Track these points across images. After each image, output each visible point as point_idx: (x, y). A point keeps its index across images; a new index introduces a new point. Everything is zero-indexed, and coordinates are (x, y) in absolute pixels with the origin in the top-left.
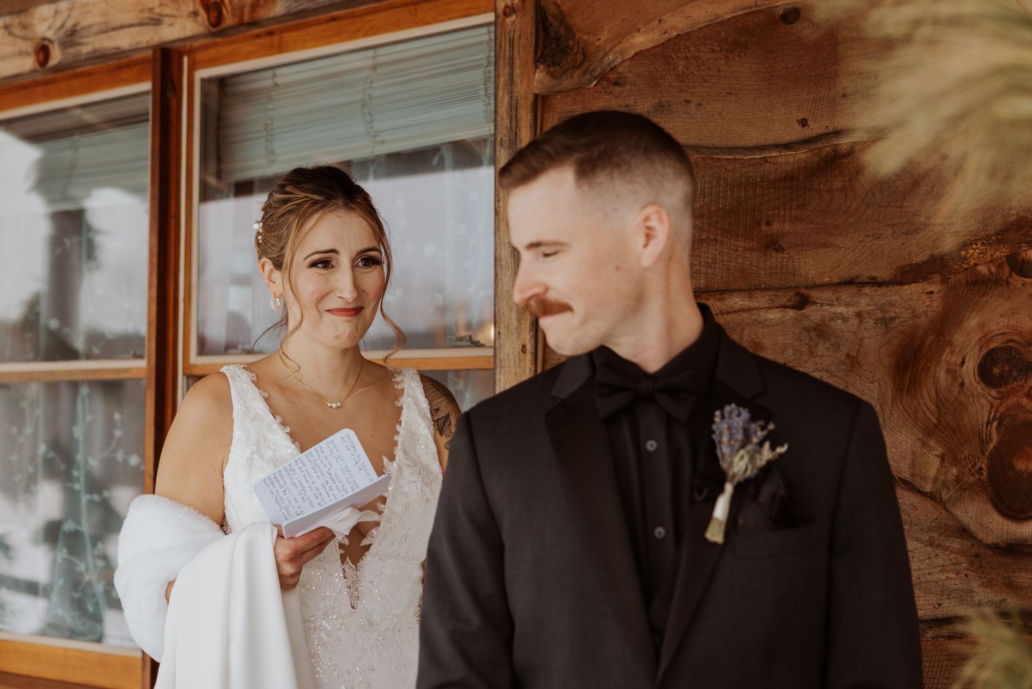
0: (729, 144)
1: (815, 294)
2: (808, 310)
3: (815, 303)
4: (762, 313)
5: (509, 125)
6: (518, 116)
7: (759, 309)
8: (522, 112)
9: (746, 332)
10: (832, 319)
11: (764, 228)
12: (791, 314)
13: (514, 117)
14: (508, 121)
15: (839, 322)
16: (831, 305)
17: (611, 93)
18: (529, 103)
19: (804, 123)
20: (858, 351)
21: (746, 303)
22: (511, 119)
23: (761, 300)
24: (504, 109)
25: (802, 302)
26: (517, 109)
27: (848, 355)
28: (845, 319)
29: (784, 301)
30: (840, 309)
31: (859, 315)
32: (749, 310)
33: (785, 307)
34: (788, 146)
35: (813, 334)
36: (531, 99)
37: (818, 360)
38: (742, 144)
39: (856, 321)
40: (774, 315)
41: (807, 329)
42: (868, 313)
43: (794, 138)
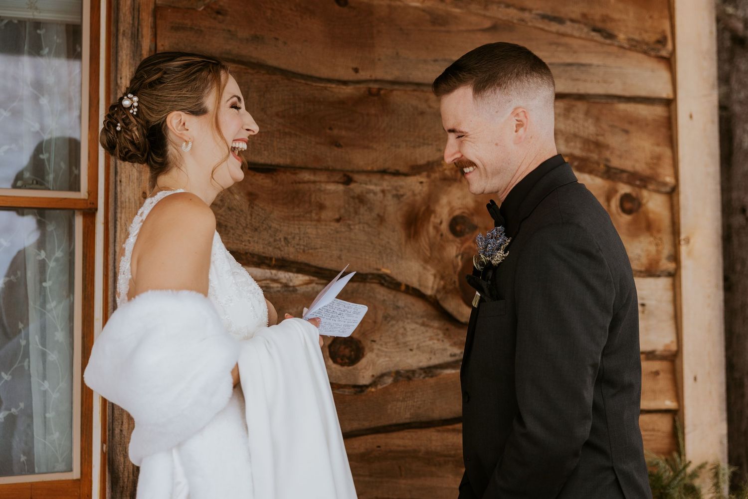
0: (309, 73)
1: (356, 177)
2: (352, 186)
3: (355, 182)
4: (323, 185)
5: (131, 22)
6: (140, 17)
7: (320, 182)
8: (143, 14)
9: (313, 196)
10: (367, 193)
11: (328, 131)
12: (341, 187)
13: (136, 16)
14: (131, 18)
15: (372, 195)
16: (366, 184)
17: (215, 19)
18: (150, 9)
19: (356, 70)
20: (384, 213)
21: (312, 178)
22: (133, 18)
23: (322, 177)
24: (127, 8)
25: (348, 180)
26: (139, 11)
27: (378, 215)
28: (375, 193)
29: (337, 179)
30: (372, 187)
31: (383, 191)
32: (314, 182)
33: (338, 182)
34: (345, 83)
35: (357, 201)
36: (152, 6)
37: (361, 217)
38: (317, 75)
39: (381, 195)
40: (331, 187)
41: (353, 198)
42: (389, 191)
43: (351, 78)
